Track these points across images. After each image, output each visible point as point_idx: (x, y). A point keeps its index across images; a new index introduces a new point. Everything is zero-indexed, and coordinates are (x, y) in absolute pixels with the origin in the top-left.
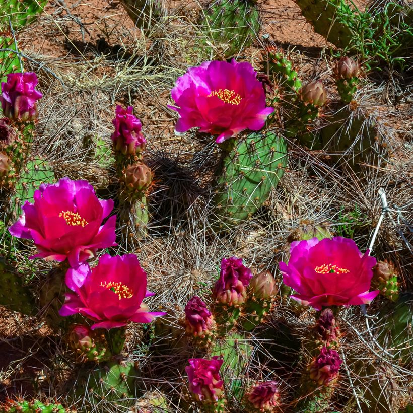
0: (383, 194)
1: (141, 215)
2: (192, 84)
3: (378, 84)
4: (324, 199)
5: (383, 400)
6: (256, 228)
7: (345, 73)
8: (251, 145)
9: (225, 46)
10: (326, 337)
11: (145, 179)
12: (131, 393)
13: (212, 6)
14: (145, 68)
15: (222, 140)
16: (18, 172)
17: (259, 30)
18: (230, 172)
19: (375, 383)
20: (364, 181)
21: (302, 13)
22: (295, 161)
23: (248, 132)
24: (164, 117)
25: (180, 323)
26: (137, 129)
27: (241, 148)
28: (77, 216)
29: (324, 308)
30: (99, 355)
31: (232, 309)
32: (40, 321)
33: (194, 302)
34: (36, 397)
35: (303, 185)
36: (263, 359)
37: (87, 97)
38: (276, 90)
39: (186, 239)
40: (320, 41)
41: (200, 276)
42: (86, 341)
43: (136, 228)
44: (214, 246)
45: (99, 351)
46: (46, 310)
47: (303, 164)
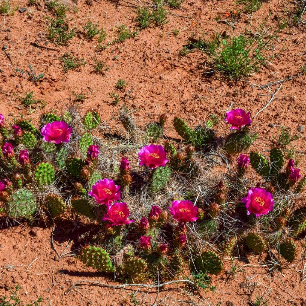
0: (199, 187)
1: (127, 189)
2: (145, 151)
3: (197, 152)
4: (181, 187)
5: (197, 250)
6: (160, 195)
7: (190, 150)
8: (161, 170)
9: (152, 138)
10: (182, 231)
11: (129, 179)
12: (122, 244)
13: (149, 126)
14: (128, 143)
15: (153, 169)
16: (91, 175)
17: (162, 133)
18: (154, 178)
19: (195, 245)
20: (194, 182)
21: (175, 129)
22: (173, 175)
23: (160, 166)
24: (134, 159)
25: (138, 223)
26: (128, 164)
27: (158, 171)
28: (109, 190)
29: (181, 222)
30: (113, 233)
31: (155, 221)
32: (95, 220)
33: (143, 219)
34: (94, 245)
35: (176, 183)
36: (163, 236)
37: (111, 151)
38: (169, 154)
39: (140, 197)
40: (180, 137)
41: (144, 209)
42: (110, 229)
43: (126, 193)
44: (148, 199)
45: (114, 231)
46: (97, 218)
47: (175, 176)
